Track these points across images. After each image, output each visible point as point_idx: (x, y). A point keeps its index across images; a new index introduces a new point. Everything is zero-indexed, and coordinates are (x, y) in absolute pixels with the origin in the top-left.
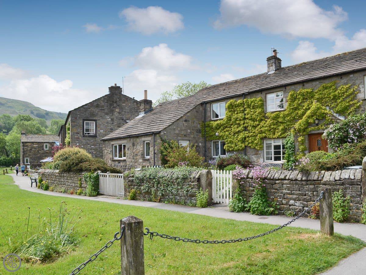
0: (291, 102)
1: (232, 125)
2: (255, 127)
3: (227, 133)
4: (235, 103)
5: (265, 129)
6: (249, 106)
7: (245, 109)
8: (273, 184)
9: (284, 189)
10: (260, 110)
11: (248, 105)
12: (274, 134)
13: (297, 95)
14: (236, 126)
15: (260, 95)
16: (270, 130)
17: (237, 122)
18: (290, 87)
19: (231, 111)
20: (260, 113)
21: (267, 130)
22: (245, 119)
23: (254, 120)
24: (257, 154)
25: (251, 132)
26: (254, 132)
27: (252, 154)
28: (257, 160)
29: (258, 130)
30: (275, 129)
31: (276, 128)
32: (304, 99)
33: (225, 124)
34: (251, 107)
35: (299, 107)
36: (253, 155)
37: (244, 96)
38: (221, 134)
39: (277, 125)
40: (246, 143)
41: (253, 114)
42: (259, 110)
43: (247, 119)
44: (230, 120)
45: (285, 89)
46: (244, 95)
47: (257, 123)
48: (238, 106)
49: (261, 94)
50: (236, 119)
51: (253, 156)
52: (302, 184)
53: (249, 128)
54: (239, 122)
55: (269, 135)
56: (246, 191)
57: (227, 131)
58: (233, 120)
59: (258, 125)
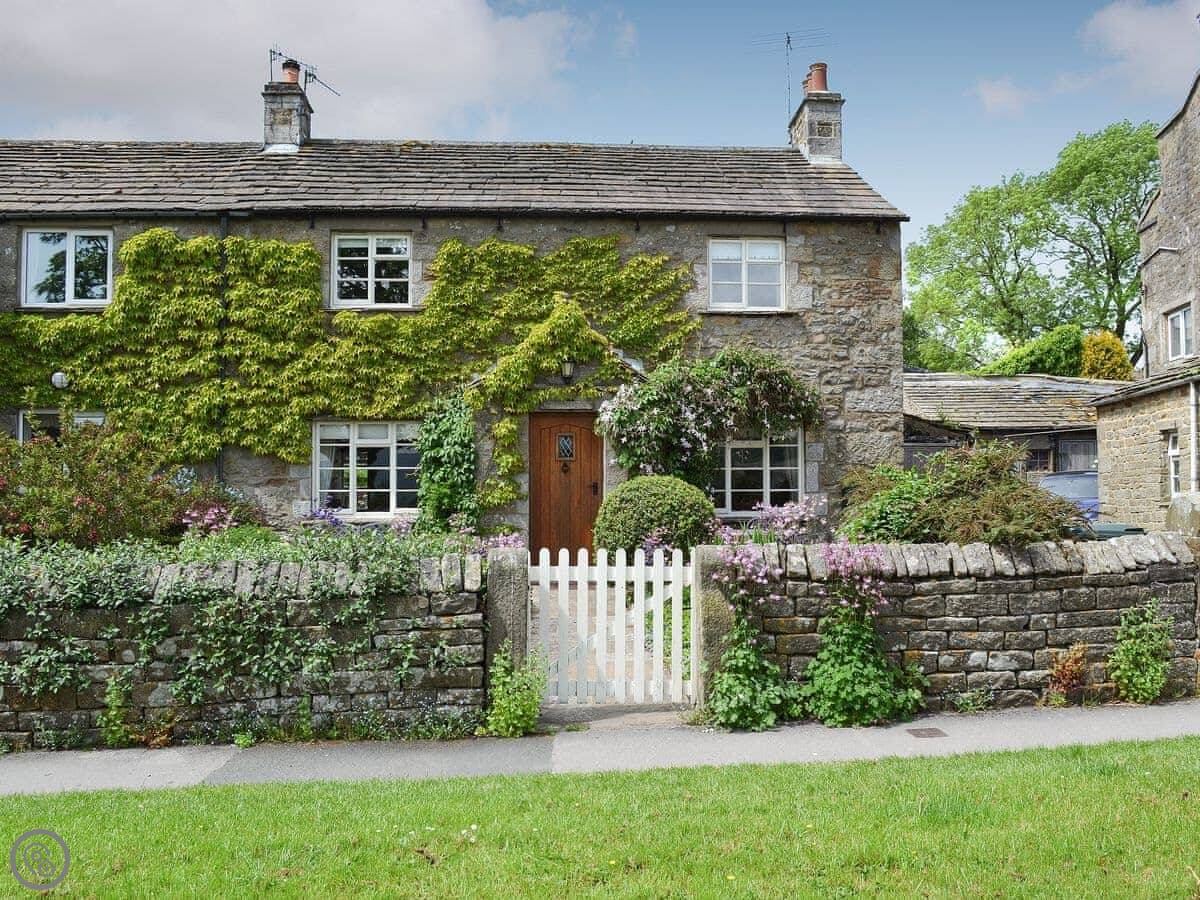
0: (450, 282)
1: (149, 342)
2: (277, 365)
3: (122, 380)
4: (179, 248)
5: (330, 379)
6: (249, 271)
7: (226, 278)
8: (905, 597)
9: (948, 612)
10: (306, 295)
11: (245, 265)
12: (370, 401)
13: (472, 261)
14: (176, 351)
15: (303, 230)
16: (350, 385)
17: (185, 334)
18: (443, 223)
19: (153, 279)
20: (305, 308)
21: (339, 383)
22: (224, 323)
23: (273, 334)
24: (278, 482)
25: (258, 386)
26: (271, 388)
27: (254, 482)
28: (279, 507)
29: (291, 379)
30: (373, 382)
31: (377, 379)
32: (499, 278)
33: (110, 336)
34: (261, 277)
35: (482, 307)
36: (257, 485)
37: (224, 219)
38: (88, 379)
39: (382, 365)
40: (227, 430)
41: (267, 309)
42: (300, 296)
43: (240, 324)
44: (145, 321)
45: (425, 227)
46: (222, 220)
47: (290, 348)
48: (188, 263)
49: (312, 227)
50: (180, 321)
51: (257, 491)
52: (1021, 590)
53: (249, 365)
54: (196, 335)
55: (348, 402)
56: (776, 634)
57: (122, 369)
58: (158, 320)
59: (294, 357)
